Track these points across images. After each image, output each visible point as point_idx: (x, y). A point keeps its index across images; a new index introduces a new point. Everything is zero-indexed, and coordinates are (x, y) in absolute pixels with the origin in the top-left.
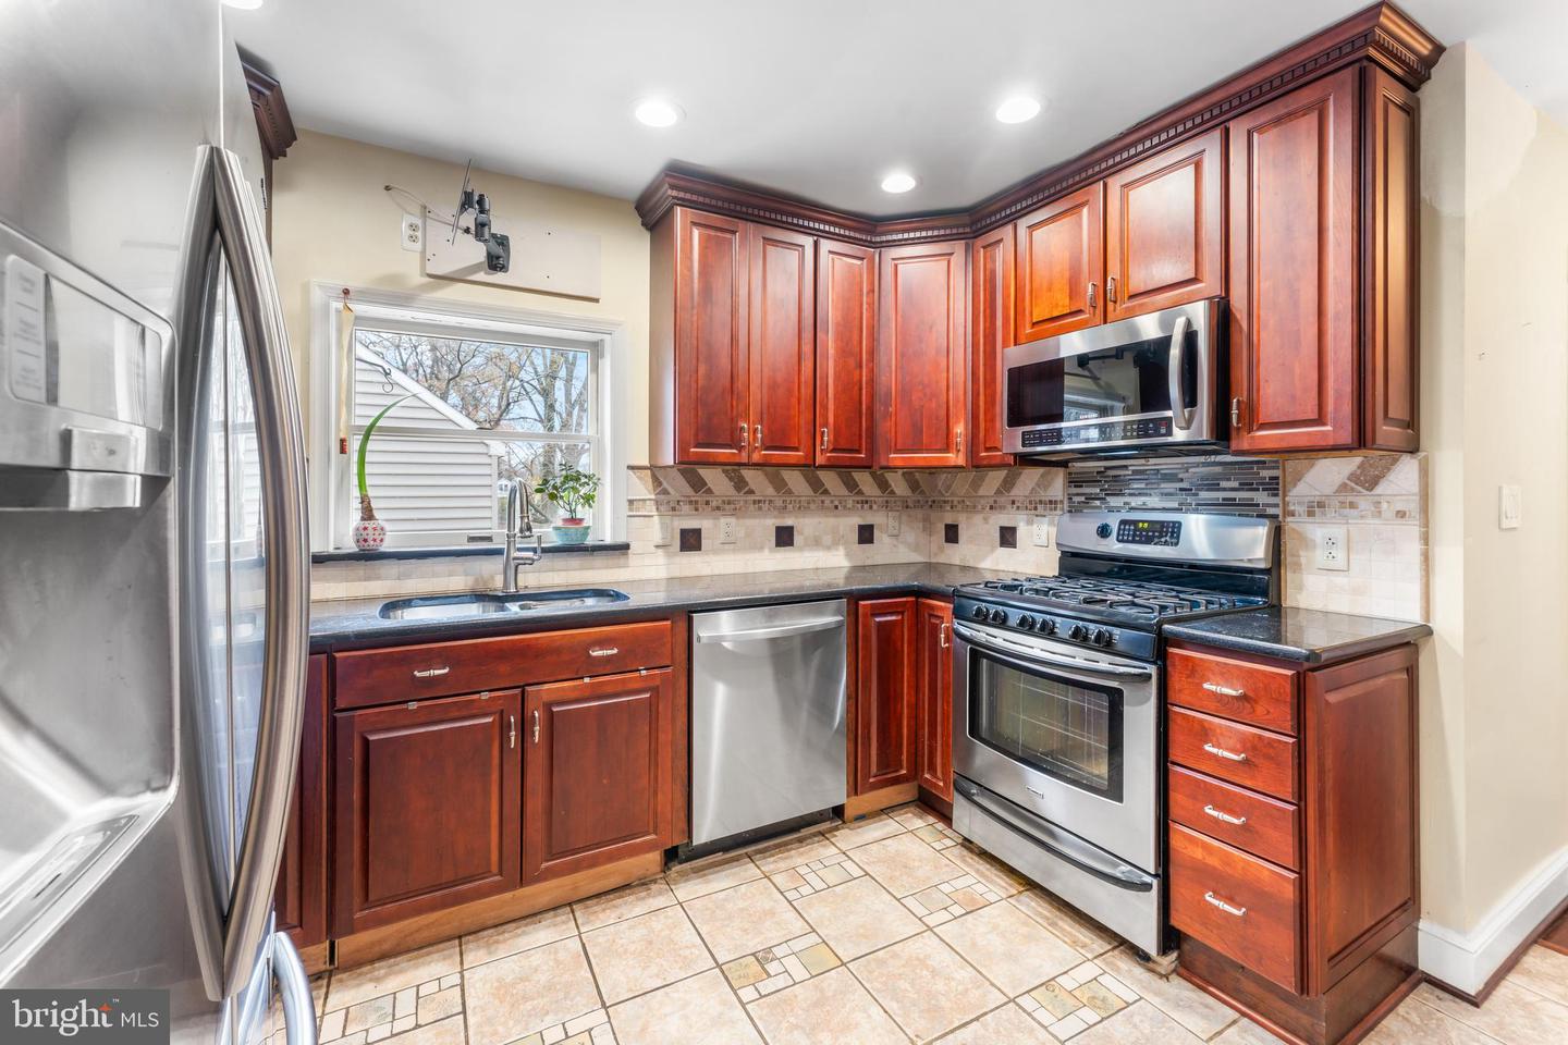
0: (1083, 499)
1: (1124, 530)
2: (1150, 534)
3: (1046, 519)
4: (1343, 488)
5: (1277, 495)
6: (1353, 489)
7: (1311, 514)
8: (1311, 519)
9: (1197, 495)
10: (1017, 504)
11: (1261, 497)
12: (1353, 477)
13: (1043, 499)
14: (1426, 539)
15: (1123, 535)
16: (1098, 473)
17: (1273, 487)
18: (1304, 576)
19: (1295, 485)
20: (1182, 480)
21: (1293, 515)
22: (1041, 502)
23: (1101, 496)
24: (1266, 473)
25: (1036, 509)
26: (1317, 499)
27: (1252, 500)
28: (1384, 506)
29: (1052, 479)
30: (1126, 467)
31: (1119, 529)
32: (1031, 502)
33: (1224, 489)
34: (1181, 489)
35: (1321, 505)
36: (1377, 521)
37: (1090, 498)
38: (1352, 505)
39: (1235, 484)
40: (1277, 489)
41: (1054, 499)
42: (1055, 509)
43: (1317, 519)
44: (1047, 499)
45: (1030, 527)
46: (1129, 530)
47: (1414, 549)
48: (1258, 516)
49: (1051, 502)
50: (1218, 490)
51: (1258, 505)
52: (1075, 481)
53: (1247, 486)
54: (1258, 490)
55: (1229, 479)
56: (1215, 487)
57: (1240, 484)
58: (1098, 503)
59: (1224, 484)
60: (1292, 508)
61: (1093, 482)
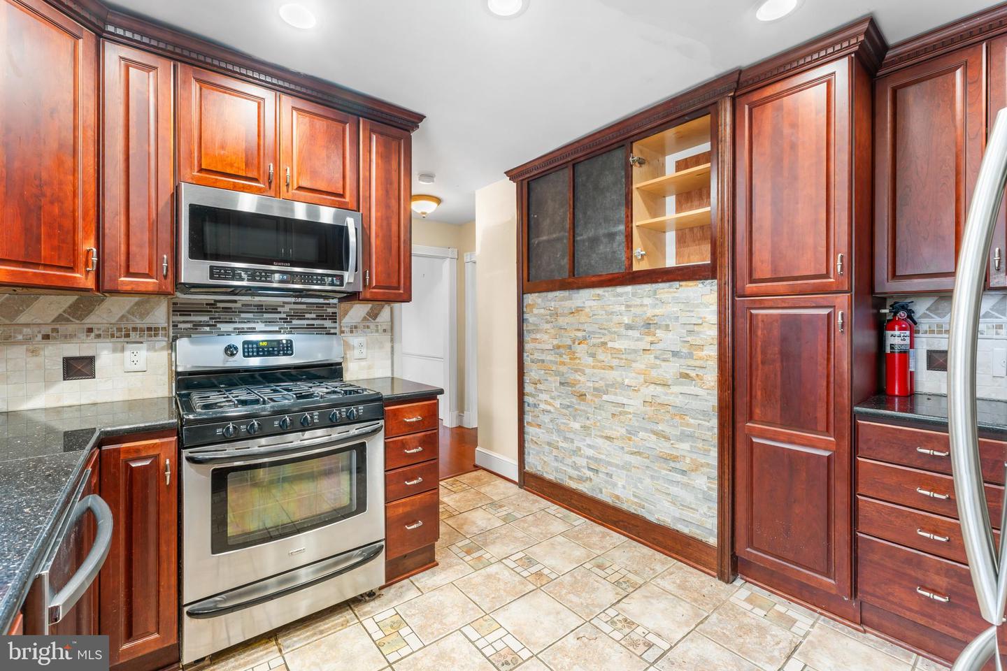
0: (189, 326)
1: (248, 348)
2: (271, 349)
3: (145, 345)
4: (365, 319)
5: (336, 322)
6: (368, 320)
7: (352, 332)
8: (351, 335)
9: (291, 322)
10: (96, 332)
11: (328, 323)
12: (368, 314)
13: (139, 326)
14: (392, 340)
15: (248, 352)
16: (207, 304)
17: (333, 317)
18: (349, 364)
19: (344, 317)
20: (280, 312)
21: (344, 333)
22: (135, 329)
23: (211, 323)
24: (330, 310)
25: (127, 336)
26: (354, 324)
27: (323, 325)
28: (379, 327)
29: (153, 308)
30: (235, 301)
31: (244, 349)
32: (119, 330)
33: (308, 319)
34: (280, 319)
35: (356, 327)
36: (377, 334)
37: (197, 325)
38: (368, 327)
39: (313, 316)
40: (336, 319)
41: (153, 326)
42: (156, 335)
43: (354, 334)
44: (145, 326)
45: (118, 355)
46: (252, 348)
47: (388, 345)
48: (326, 334)
49: (149, 329)
50: (305, 319)
51: (326, 328)
52: (179, 310)
53: (319, 317)
54: (326, 319)
55: (311, 313)
56: (301, 317)
57: (317, 316)
58: (207, 329)
59: (307, 316)
60: (343, 329)
61: (199, 310)
